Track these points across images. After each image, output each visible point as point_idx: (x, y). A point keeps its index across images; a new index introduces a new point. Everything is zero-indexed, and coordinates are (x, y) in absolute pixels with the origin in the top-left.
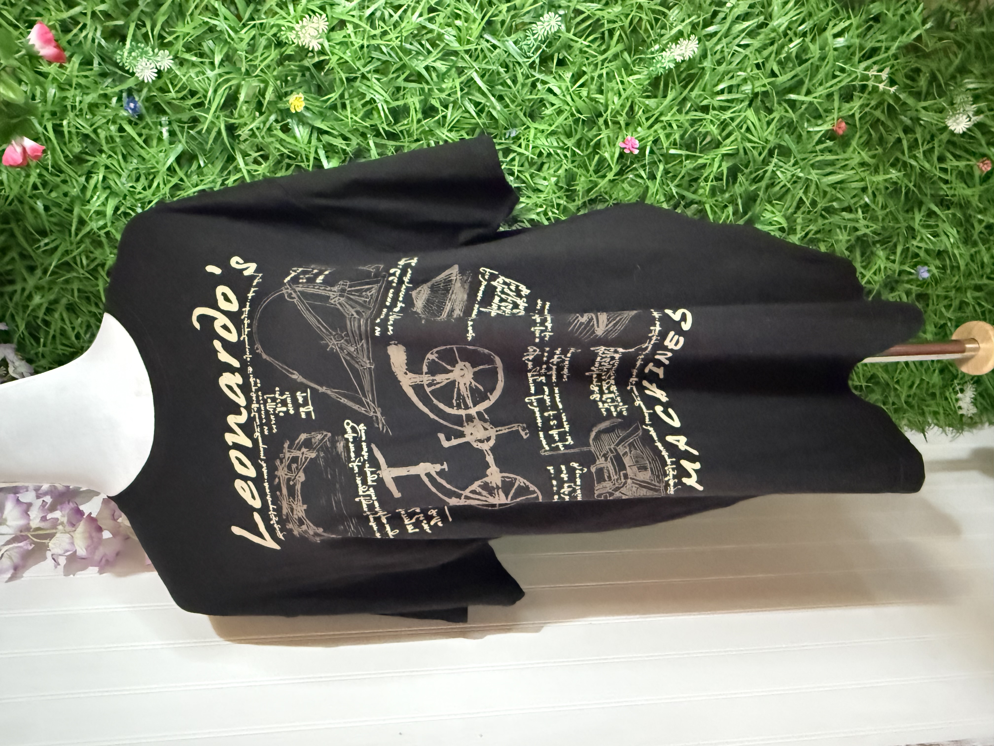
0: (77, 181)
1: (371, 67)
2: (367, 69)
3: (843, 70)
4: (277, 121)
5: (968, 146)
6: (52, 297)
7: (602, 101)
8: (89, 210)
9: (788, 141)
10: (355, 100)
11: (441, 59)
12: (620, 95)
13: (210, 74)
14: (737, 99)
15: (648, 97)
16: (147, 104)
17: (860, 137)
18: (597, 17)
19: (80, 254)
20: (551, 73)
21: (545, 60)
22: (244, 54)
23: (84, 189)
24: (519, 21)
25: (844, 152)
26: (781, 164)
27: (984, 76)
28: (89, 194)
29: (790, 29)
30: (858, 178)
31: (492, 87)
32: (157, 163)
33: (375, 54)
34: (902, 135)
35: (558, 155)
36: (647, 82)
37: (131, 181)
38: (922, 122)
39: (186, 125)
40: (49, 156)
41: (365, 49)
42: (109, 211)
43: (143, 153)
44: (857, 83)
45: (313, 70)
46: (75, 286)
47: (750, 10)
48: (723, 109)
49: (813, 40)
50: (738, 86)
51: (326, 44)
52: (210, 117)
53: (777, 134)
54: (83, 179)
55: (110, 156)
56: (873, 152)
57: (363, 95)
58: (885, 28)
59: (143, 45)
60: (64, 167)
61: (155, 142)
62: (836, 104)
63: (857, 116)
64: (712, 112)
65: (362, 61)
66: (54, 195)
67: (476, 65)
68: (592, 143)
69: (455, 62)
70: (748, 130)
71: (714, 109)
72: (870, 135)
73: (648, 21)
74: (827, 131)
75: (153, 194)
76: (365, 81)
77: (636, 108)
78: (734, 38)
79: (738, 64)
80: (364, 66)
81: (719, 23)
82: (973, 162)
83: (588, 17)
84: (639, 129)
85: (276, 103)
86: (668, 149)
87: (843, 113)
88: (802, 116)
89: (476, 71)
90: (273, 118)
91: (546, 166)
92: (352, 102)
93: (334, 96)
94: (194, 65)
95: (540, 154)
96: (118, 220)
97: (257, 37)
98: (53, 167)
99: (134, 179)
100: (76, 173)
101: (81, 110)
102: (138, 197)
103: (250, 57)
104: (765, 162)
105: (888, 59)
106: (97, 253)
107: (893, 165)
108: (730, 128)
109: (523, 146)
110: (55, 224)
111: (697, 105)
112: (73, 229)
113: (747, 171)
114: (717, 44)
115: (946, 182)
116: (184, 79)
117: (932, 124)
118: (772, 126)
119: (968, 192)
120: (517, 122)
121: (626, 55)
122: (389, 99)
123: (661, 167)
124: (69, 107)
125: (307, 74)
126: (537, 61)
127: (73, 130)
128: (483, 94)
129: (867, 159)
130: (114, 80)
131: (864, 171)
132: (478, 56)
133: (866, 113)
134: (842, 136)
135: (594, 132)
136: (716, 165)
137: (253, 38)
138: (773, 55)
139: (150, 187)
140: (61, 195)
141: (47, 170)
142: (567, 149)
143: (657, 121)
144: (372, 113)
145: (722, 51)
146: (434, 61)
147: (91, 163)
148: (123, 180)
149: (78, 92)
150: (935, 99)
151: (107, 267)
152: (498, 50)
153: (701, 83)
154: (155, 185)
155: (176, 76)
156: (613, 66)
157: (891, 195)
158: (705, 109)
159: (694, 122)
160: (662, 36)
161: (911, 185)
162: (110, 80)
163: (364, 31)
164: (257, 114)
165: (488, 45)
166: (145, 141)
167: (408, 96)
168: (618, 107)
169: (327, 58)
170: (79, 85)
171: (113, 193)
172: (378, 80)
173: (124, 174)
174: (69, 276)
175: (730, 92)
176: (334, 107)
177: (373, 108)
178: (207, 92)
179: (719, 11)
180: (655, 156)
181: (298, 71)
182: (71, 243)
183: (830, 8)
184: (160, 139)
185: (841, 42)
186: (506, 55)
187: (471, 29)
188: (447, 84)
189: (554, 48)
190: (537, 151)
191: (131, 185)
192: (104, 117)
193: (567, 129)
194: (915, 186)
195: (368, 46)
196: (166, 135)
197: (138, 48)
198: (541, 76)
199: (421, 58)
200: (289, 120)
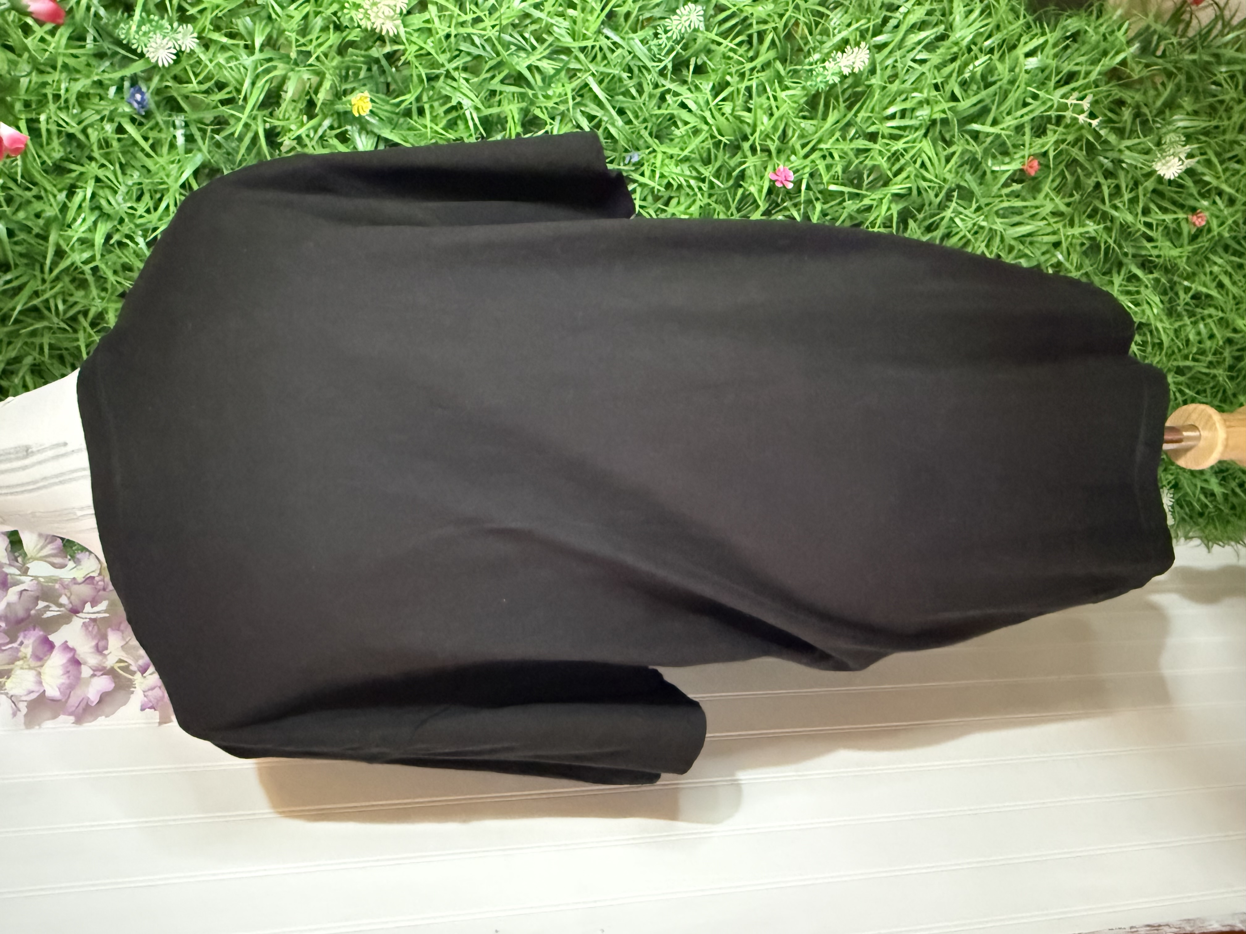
0: (55, 196)
1: (459, 62)
2: (454, 64)
3: (1035, 97)
4: (331, 128)
5: (1175, 196)
6: (13, 354)
7: (748, 120)
8: (71, 237)
9: (970, 181)
10: (436, 104)
11: (549, 57)
12: (772, 115)
13: (248, 61)
14: (910, 127)
15: (804, 118)
16: (157, 98)
17: (1053, 181)
18: (745, 14)
19: (55, 297)
20: (685, 82)
21: (679, 65)
22: (293, 36)
23: (64, 208)
24: (647, 15)
25: (1035, 198)
26: (961, 209)
27: (1196, 113)
28: (71, 214)
29: (975, 44)
30: (1050, 230)
31: (612, 97)
32: (168, 176)
33: (464, 47)
34: (1102, 180)
35: (690, 186)
36: (805, 99)
37: (130, 199)
38: (1124, 165)
39: (209, 128)
40: (19, 162)
41: (452, 39)
42: (99, 239)
43: (149, 163)
44: (1053, 113)
45: (384, 62)
46: (46, 341)
47: (927, 18)
48: (895, 138)
49: (1002, 58)
50: (913, 110)
51: (402, 31)
52: (244, 117)
53: (957, 173)
54: (62, 196)
55: (103, 166)
56: (1067, 200)
57: (448, 98)
58: (1084, 50)
59: (156, 18)
60: (38, 177)
61: (165, 149)
62: (1027, 138)
63: (1051, 154)
64: (880, 140)
65: (448, 55)
66: (21, 215)
67: (593, 67)
68: (735, 174)
69: (568, 63)
70: (923, 165)
71: (883, 137)
72: (1064, 177)
73: (806, 24)
74: (1015, 172)
75: (160, 219)
76: (449, 81)
77: (790, 132)
78: (908, 52)
79: (912, 84)
80: (450, 61)
81: (890, 32)
82: (1181, 215)
83: (733, 15)
84: (793, 158)
85: (332, 103)
86: (828, 183)
87: (1036, 150)
88: (986, 152)
89: (593, 75)
90: (327, 123)
91: (674, 202)
92: (432, 107)
93: (409, 98)
94: (224, 48)
95: (669, 186)
96: (110, 252)
97: (312, 15)
98: (22, 177)
99: (134, 197)
100: (55, 186)
101: (66, 101)
102: (139, 221)
103: (302, 41)
104: (942, 207)
105: (1086, 87)
106: (79, 295)
107: (1090, 217)
108: (902, 161)
109: (647, 173)
110: (21, 255)
111: (864, 132)
112: (48, 262)
113: (920, 216)
114: (888, 57)
115: (1150, 239)
116: (211, 66)
117: (1136, 167)
118: (953, 162)
119: (1175, 252)
120: (641, 142)
121: (778, 65)
122: (480, 105)
123: (819, 206)
124: (50, 97)
125: (375, 68)
126: (670, 66)
127: (54, 128)
128: (600, 104)
129: (1063, 208)
130: (112, 64)
131: (1056, 222)
132: (595, 57)
133: (1061, 151)
134: (1034, 178)
135: (738, 158)
136: (884, 207)
137: (306, 17)
138: (955, 75)
139: (156, 209)
140: (32, 217)
141: (15, 181)
142: (703, 180)
143: (813, 150)
144: (456, 124)
145: (894, 66)
146: (539, 60)
147: (77, 173)
148: (119, 197)
149: (64, 75)
150: (1139, 138)
151: (91, 315)
152: (619, 51)
153: (870, 104)
154: (163, 205)
155: (199, 62)
156: (763, 76)
157: (1085, 253)
158: (873, 137)
159: (859, 152)
160: (824, 43)
161: (1111, 241)
162: (107, 63)
163: (451, 17)
164: (305, 118)
165: (609, 43)
166: (152, 147)
167: (505, 103)
168: (769, 129)
169: (401, 47)
170: (65, 66)
171: (105, 216)
172: (467, 80)
173: (123, 189)
174: (39, 325)
175: (903, 116)
176: (408, 113)
177: (459, 117)
178: (242, 85)
179: (890, 17)
180: (811, 193)
181: (364, 63)
182: (44, 281)
183: (1022, 21)
184: (172, 146)
185: (1033, 63)
186: (630, 57)
187: (588, 20)
188: (556, 89)
189: (690, 51)
190: (665, 181)
191: (129, 205)
192: (98, 112)
193: (705, 155)
194: (1115, 242)
195: (456, 36)
196: (180, 141)
197: (151, 21)
198: (674, 87)
199: (523, 54)
200: (349, 127)
